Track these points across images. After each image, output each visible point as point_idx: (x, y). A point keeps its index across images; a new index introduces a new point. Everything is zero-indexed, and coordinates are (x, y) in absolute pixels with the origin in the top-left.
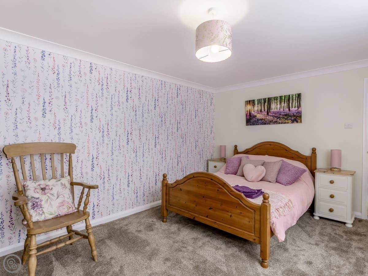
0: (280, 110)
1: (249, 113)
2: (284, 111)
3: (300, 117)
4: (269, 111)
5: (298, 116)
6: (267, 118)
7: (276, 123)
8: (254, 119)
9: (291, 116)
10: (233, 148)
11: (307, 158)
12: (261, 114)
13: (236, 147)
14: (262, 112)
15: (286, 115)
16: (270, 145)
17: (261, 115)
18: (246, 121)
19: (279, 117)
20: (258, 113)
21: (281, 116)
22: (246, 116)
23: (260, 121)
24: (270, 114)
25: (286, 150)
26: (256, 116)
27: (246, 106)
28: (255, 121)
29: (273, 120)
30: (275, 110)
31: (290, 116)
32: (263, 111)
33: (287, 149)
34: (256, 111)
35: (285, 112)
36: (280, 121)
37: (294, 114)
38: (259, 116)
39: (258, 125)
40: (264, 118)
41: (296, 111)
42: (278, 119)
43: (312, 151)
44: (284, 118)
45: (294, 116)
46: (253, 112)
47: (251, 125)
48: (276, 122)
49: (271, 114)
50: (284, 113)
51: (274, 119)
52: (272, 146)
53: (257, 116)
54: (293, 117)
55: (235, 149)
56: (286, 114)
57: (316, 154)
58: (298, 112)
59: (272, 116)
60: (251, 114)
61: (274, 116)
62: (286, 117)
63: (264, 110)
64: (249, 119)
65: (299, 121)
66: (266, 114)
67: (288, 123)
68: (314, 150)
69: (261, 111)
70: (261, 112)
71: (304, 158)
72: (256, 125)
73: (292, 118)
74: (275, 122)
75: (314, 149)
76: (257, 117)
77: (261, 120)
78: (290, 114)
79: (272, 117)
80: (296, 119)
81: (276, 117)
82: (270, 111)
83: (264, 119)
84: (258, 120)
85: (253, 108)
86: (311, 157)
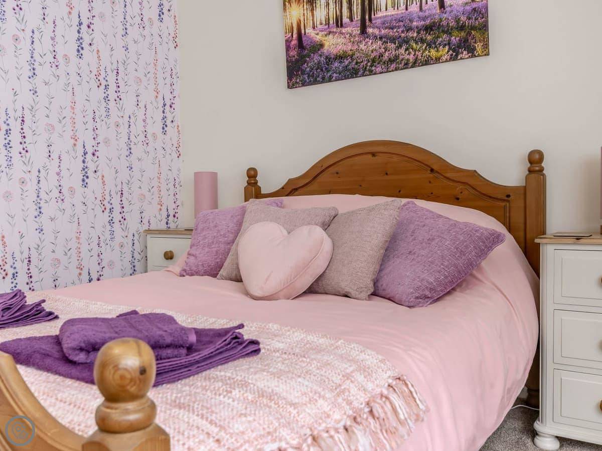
0: (407, 9)
1: (295, 36)
2: (421, 14)
3: (484, 28)
4: (367, 17)
5: (473, 28)
6: (362, 46)
7: (393, 66)
8: (316, 58)
9: (448, 32)
10: (243, 181)
11: (508, 196)
12: (341, 33)
13: (252, 175)
14: (342, 26)
15: (428, 29)
16: (374, 154)
17: (341, 40)
18: (288, 67)
19: (406, 41)
20: (330, 33)
21: (410, 34)
22: (288, 48)
23: (336, 64)
24: (370, 30)
25: (432, 170)
26: (322, 45)
27: (285, 9)
28: (319, 66)
29: (381, 55)
30: (391, 12)
31: (444, 32)
32: (346, 20)
33: (435, 167)
34: (321, 24)
35: (427, 14)
36: (409, 54)
37: (457, 20)
38: (333, 44)
39: (330, 80)
40: (349, 47)
41: (468, 8)
42: (400, 46)
43: (529, 165)
44: (422, 41)
45: (462, 28)
46: (309, 31)
47: (304, 84)
48: (393, 64)
49: (376, 32)
50: (424, 18)
51: (386, 49)
52: (379, 159)
53: (327, 44)
54: (455, 33)
55: (249, 183)
56: (428, 22)
57: (544, 175)
58: (474, 9)
59: (381, 38)
60: (304, 39)
61: (386, 37)
62: (429, 38)
63: (351, 19)
64: (297, 61)
65: (479, 47)
66: (357, 31)
67: (438, 60)
68: (535, 161)
69: (339, 23)
70: (337, 26)
71: (499, 196)
72: (323, 81)
73: (455, 40)
74: (391, 61)
75: (537, 156)
76: (326, 47)
77: (340, 57)
78: (444, 23)
79: (379, 42)
80: (466, 40)
81: (393, 40)
82: (370, 20)
83: (351, 53)
84: (329, 60)
85: (310, 14)
86: (523, 191)
